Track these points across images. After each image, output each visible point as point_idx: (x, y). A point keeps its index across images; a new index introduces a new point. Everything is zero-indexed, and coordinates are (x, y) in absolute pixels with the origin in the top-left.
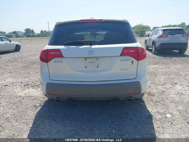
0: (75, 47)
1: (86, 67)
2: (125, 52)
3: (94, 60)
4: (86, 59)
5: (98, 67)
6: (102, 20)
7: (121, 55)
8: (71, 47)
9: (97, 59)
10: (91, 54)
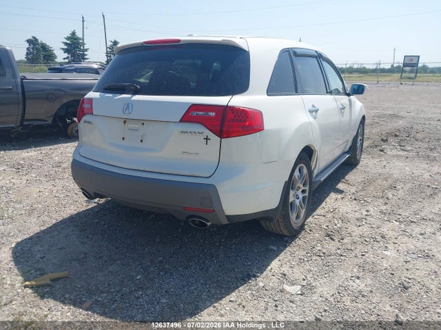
0: (111, 95)
1: (123, 138)
2: (192, 115)
3: (136, 126)
4: (125, 122)
5: (141, 141)
6: (179, 41)
7: (182, 121)
8: (107, 95)
9: (143, 124)
10: (127, 112)
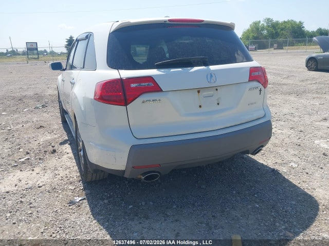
1: (200, 106)
3: (211, 93)
4: (199, 92)
5: (218, 104)
6: (203, 21)
7: (250, 80)
